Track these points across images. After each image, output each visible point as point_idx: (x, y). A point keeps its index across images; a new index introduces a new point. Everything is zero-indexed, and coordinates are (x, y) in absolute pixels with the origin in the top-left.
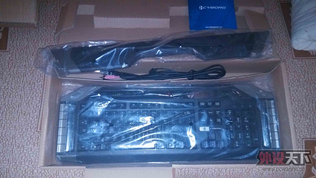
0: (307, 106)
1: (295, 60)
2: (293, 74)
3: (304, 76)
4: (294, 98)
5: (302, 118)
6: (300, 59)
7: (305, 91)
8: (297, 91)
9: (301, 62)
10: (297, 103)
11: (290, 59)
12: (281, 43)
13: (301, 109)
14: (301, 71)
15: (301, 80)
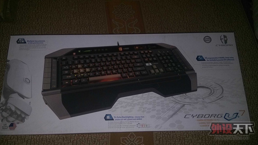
12: (245, 35)
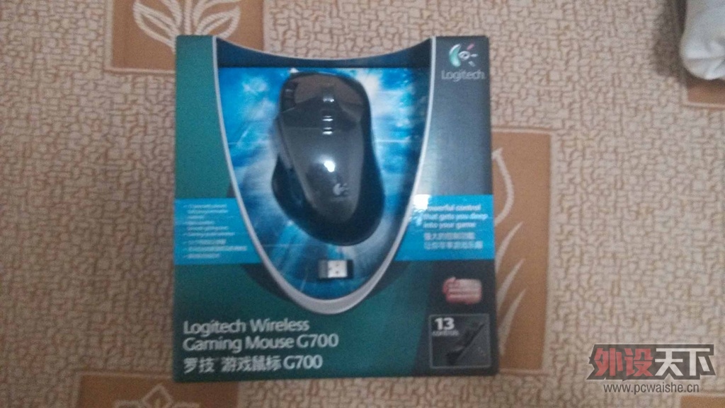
0: (704, 279)
1: (686, 112)
2: (672, 162)
3: (711, 172)
4: (664, 247)
5: (684, 321)
6: (702, 108)
7: (705, 224)
8: (677, 222)
9: (704, 122)
10: (671, 268)
11: (670, 108)
13: (685, 287)
14: (703, 154)
15: (698, 185)
